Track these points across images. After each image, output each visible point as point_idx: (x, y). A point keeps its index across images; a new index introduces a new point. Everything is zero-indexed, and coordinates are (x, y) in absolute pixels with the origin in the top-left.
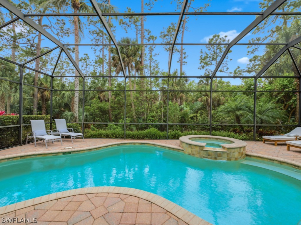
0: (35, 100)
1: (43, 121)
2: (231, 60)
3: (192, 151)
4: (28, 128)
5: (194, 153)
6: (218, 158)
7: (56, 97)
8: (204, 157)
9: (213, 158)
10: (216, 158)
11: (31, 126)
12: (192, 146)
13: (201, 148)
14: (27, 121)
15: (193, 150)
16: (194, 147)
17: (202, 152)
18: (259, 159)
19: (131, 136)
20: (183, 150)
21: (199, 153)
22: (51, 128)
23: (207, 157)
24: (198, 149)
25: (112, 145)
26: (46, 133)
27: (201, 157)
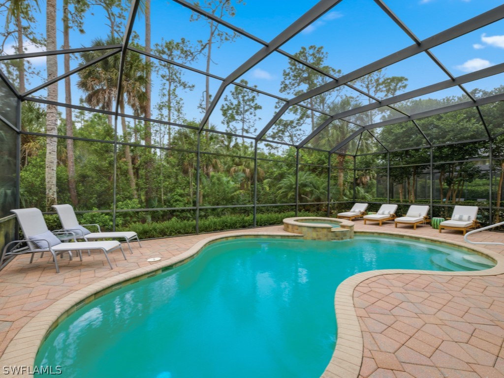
2: (260, 119)
3: (317, 235)
5: (321, 237)
8: (332, 239)
9: (340, 239)
10: (342, 239)
12: (318, 229)
13: (329, 230)
15: (319, 233)
16: (321, 230)
17: (330, 234)
18: (363, 234)
20: (302, 236)
21: (327, 236)
23: (335, 239)
24: (325, 231)
27: (329, 240)
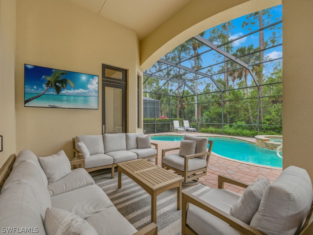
0: (178, 109)
1: (178, 121)
4: (173, 124)
6: (274, 149)
7: (188, 107)
8: (264, 147)
9: (270, 148)
10: (272, 149)
11: (173, 123)
13: (262, 141)
14: (172, 121)
17: (263, 144)
19: (228, 133)
20: (255, 143)
21: (261, 144)
22: (182, 124)
23: (266, 148)
25: (210, 136)
26: (179, 127)
27: (262, 147)
